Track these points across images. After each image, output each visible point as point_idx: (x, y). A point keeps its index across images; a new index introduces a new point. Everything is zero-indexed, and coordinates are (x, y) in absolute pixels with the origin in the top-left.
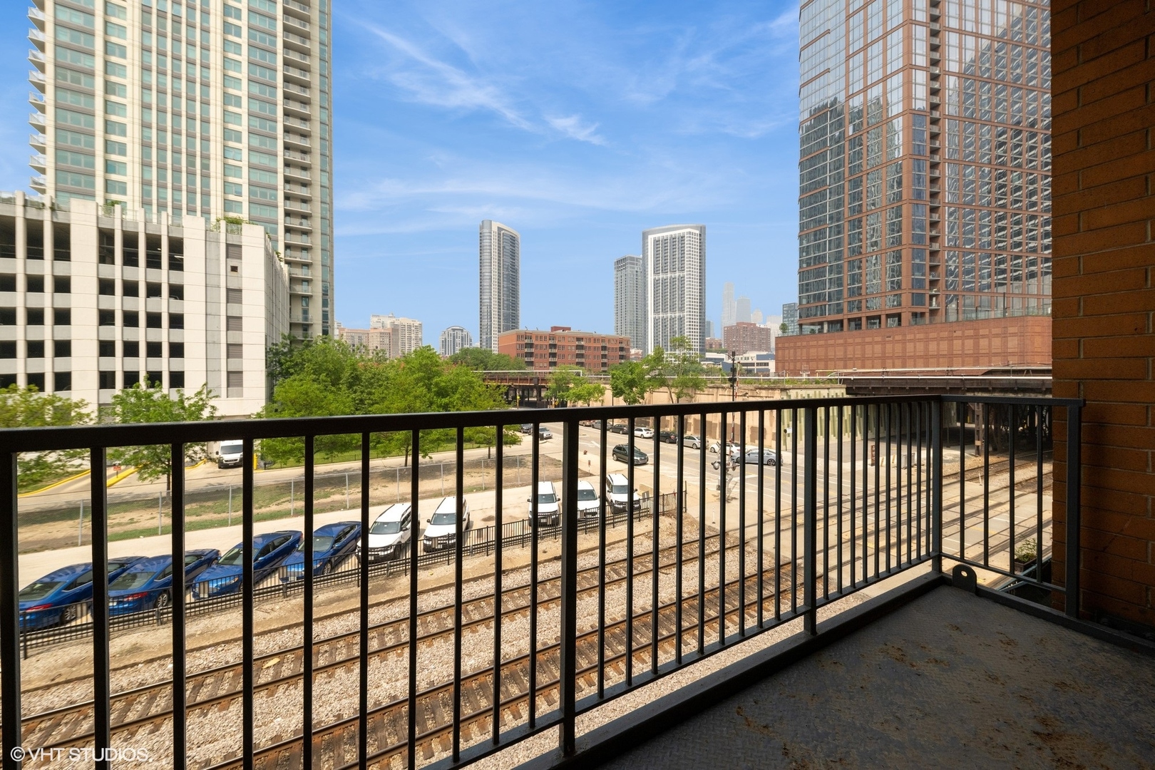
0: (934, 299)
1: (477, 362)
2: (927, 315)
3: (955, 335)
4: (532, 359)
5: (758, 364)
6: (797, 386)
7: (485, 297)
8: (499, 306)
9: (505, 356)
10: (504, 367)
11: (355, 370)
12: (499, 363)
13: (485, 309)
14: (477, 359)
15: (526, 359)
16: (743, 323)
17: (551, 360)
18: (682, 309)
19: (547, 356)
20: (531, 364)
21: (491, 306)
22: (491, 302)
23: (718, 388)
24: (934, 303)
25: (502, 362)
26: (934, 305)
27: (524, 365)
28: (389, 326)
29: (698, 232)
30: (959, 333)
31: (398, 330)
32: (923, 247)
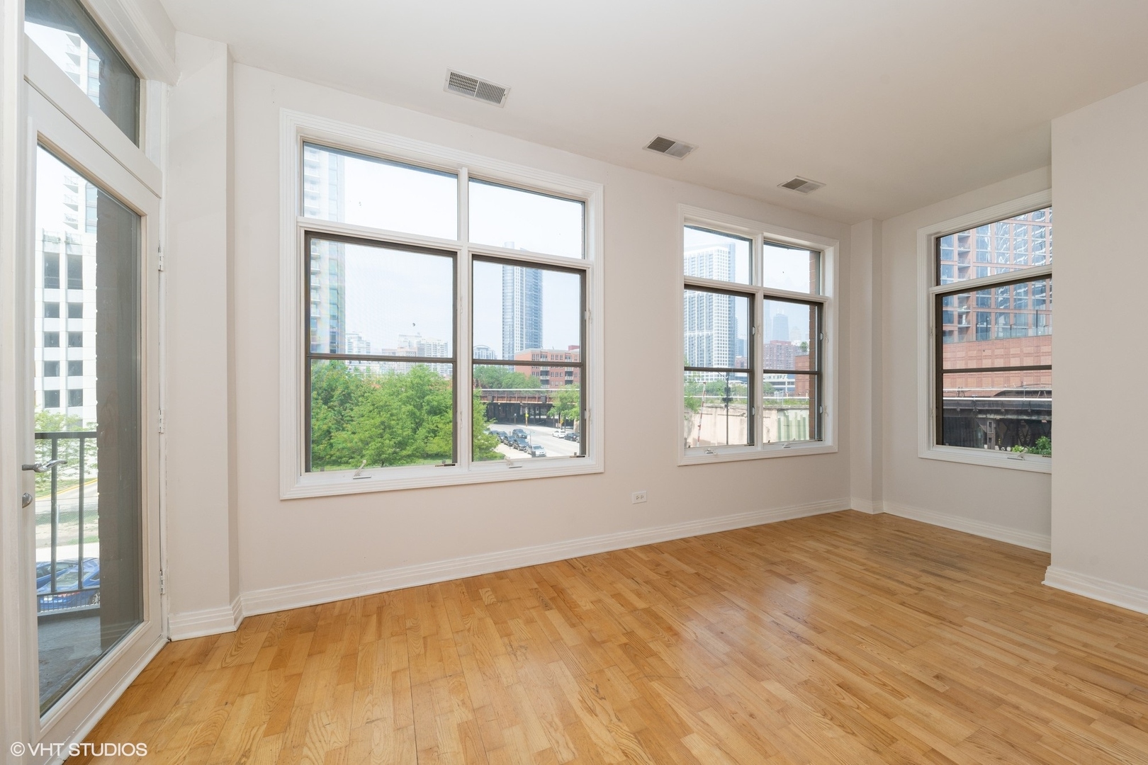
0: (964, 317)
1: (491, 381)
2: (956, 333)
3: (984, 354)
4: (548, 378)
5: (789, 383)
6: (796, 406)
7: (508, 317)
8: (522, 325)
9: (520, 374)
10: (519, 385)
11: (347, 388)
12: (513, 381)
13: (507, 328)
14: (492, 377)
15: (541, 378)
16: (777, 342)
17: (567, 378)
18: (710, 327)
19: (563, 374)
20: (546, 382)
21: (513, 325)
22: (513, 322)
23: (716, 408)
24: (964, 321)
25: (517, 380)
26: (964, 324)
27: (539, 383)
28: (415, 345)
29: (727, 250)
30: (988, 352)
31: (423, 349)
32: (950, 263)
